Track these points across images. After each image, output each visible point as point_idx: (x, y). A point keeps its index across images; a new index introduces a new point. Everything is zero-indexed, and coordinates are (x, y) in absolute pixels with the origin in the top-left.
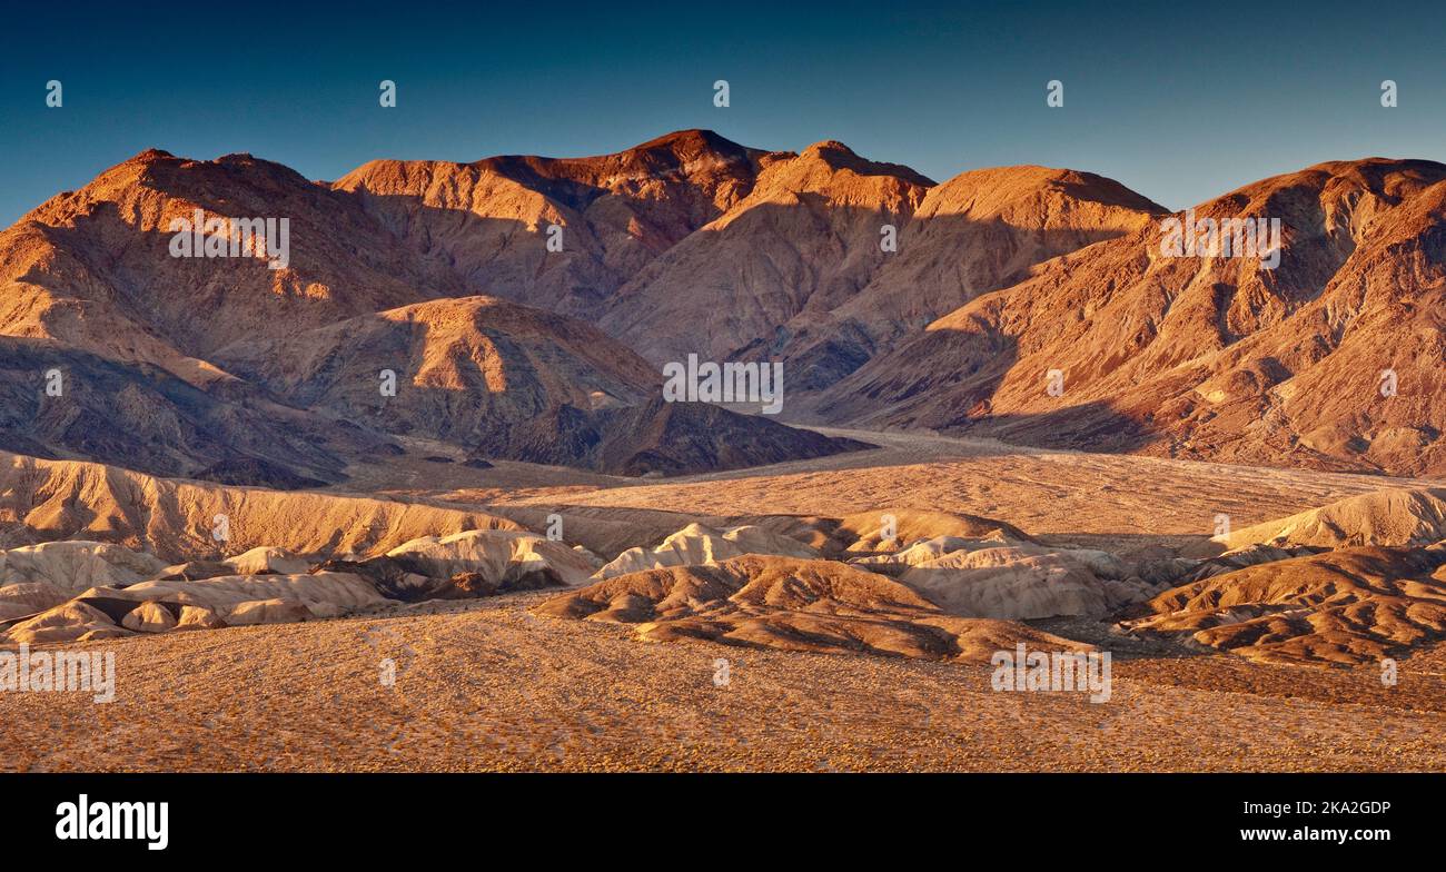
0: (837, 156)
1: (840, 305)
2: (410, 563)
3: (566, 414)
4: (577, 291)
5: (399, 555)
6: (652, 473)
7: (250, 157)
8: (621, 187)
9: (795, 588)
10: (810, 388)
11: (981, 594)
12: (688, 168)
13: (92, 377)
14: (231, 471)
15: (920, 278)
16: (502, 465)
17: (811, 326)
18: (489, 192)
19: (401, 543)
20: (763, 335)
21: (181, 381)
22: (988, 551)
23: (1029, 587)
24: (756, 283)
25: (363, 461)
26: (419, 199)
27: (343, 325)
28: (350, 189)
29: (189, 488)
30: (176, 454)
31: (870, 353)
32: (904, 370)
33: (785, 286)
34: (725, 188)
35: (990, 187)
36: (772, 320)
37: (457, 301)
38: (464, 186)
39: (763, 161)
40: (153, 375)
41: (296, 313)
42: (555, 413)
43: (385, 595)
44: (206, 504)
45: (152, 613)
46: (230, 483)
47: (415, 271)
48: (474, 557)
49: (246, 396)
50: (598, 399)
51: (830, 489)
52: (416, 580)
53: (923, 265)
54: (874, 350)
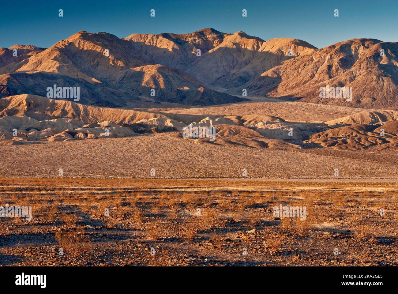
0: (242, 35)
1: (243, 68)
2: (141, 125)
3: (178, 92)
4: (181, 64)
5: (139, 123)
6: (198, 105)
7: (105, 33)
8: (192, 40)
9: (231, 132)
10: (236, 86)
11: (274, 134)
12: (207, 37)
13: (68, 82)
14: (100, 103)
15: (262, 62)
16: (163, 103)
17: (236, 73)
18: (161, 41)
19: (139, 120)
20: (225, 74)
21: (89, 83)
22: (276, 124)
23: (285, 132)
24: (223, 63)
25: (131, 101)
26: (144, 43)
27: (126, 70)
28: (128, 40)
29: (90, 107)
30: (87, 99)
31: (250, 79)
32: (257, 83)
33: (230, 63)
34: (216, 41)
35: (278, 42)
36: (227, 71)
37: (153, 65)
38: (155, 40)
39: (225, 35)
40: (82, 81)
41: (115, 68)
42: (176, 91)
43: (136, 132)
44: (94, 110)
45: (81, 135)
46: (100, 106)
47: (143, 59)
48: (156, 124)
49: (104, 86)
50: (186, 88)
51: (240, 109)
52: (143, 129)
53: (262, 59)
54: (251, 78)
